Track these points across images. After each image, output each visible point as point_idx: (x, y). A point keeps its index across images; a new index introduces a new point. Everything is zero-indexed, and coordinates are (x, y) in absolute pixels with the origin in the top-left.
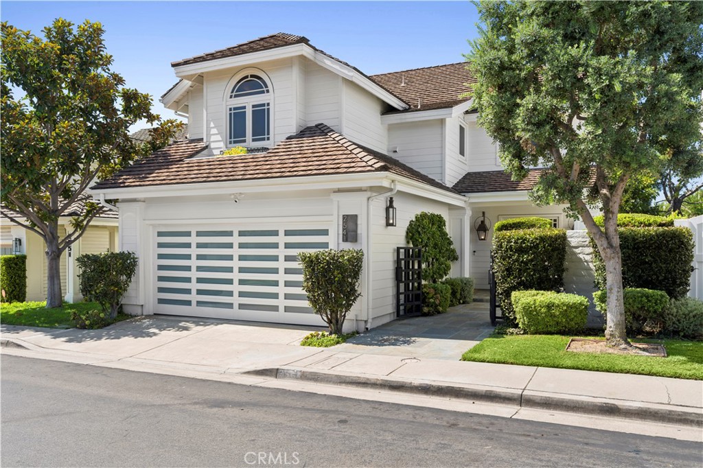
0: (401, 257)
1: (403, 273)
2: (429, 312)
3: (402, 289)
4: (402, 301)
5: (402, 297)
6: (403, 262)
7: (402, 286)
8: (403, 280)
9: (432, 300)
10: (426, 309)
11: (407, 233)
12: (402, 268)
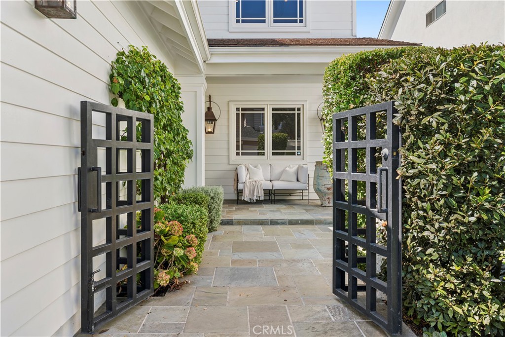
0: (94, 136)
1: (103, 185)
2: (172, 282)
3: (99, 237)
4: (99, 276)
5: (99, 262)
6: (101, 153)
7: (99, 227)
8: (104, 207)
9: (179, 252)
10: (163, 278)
11: (112, 77)
12: (98, 170)
